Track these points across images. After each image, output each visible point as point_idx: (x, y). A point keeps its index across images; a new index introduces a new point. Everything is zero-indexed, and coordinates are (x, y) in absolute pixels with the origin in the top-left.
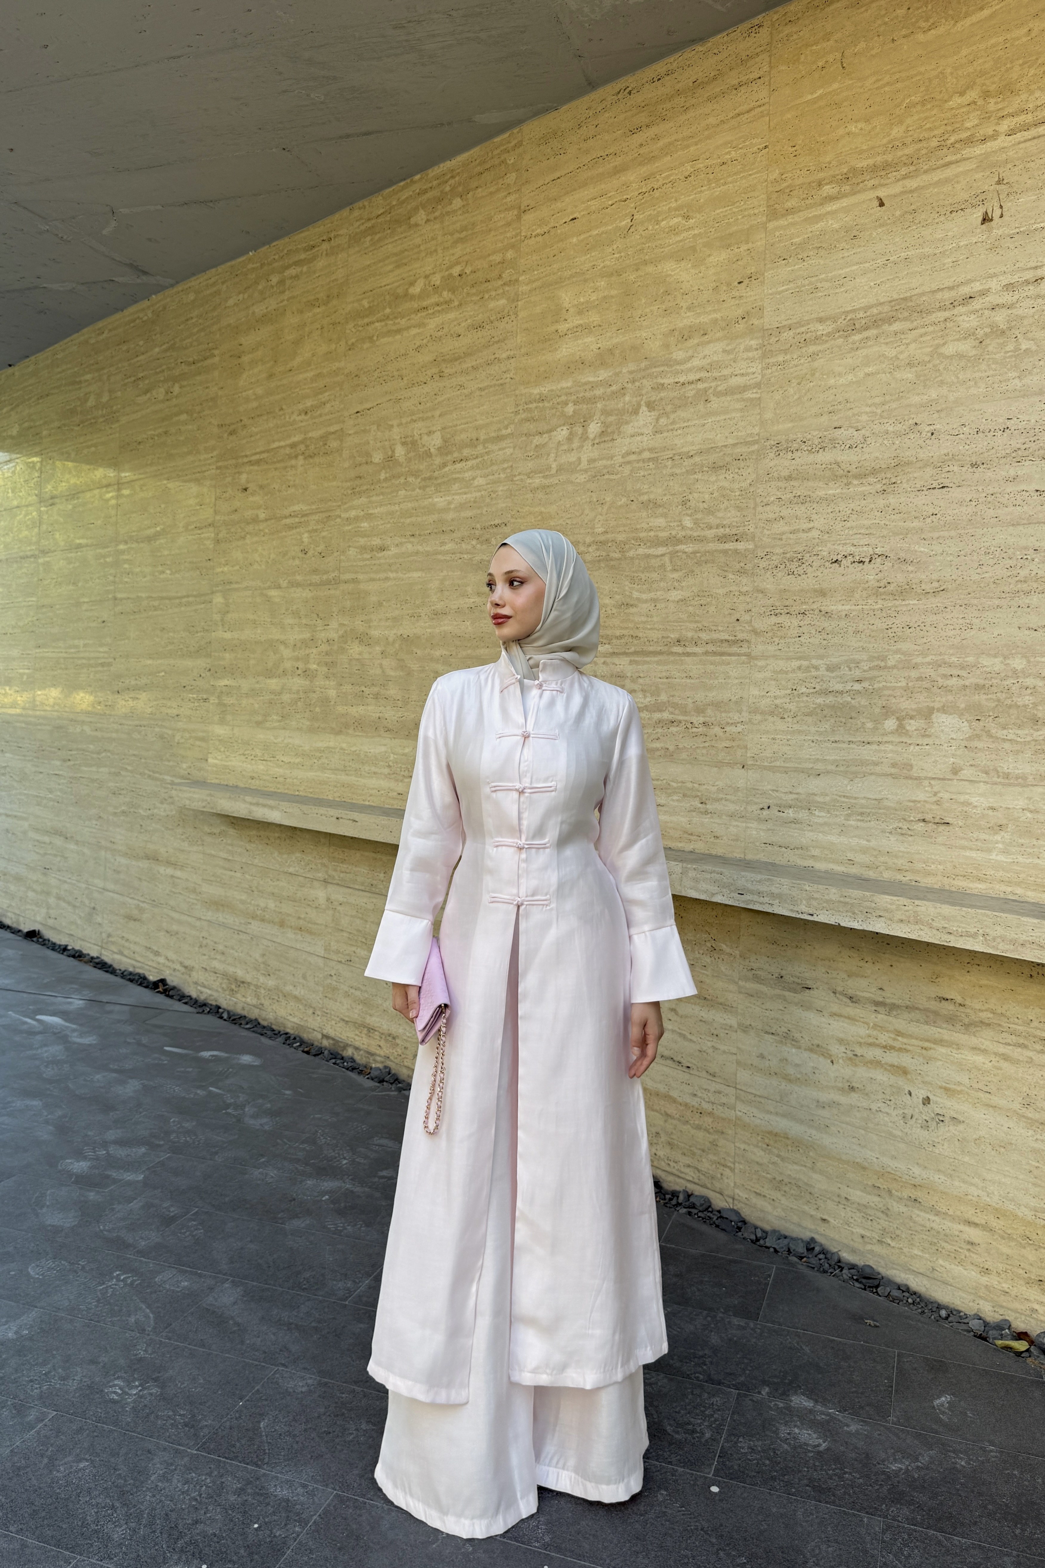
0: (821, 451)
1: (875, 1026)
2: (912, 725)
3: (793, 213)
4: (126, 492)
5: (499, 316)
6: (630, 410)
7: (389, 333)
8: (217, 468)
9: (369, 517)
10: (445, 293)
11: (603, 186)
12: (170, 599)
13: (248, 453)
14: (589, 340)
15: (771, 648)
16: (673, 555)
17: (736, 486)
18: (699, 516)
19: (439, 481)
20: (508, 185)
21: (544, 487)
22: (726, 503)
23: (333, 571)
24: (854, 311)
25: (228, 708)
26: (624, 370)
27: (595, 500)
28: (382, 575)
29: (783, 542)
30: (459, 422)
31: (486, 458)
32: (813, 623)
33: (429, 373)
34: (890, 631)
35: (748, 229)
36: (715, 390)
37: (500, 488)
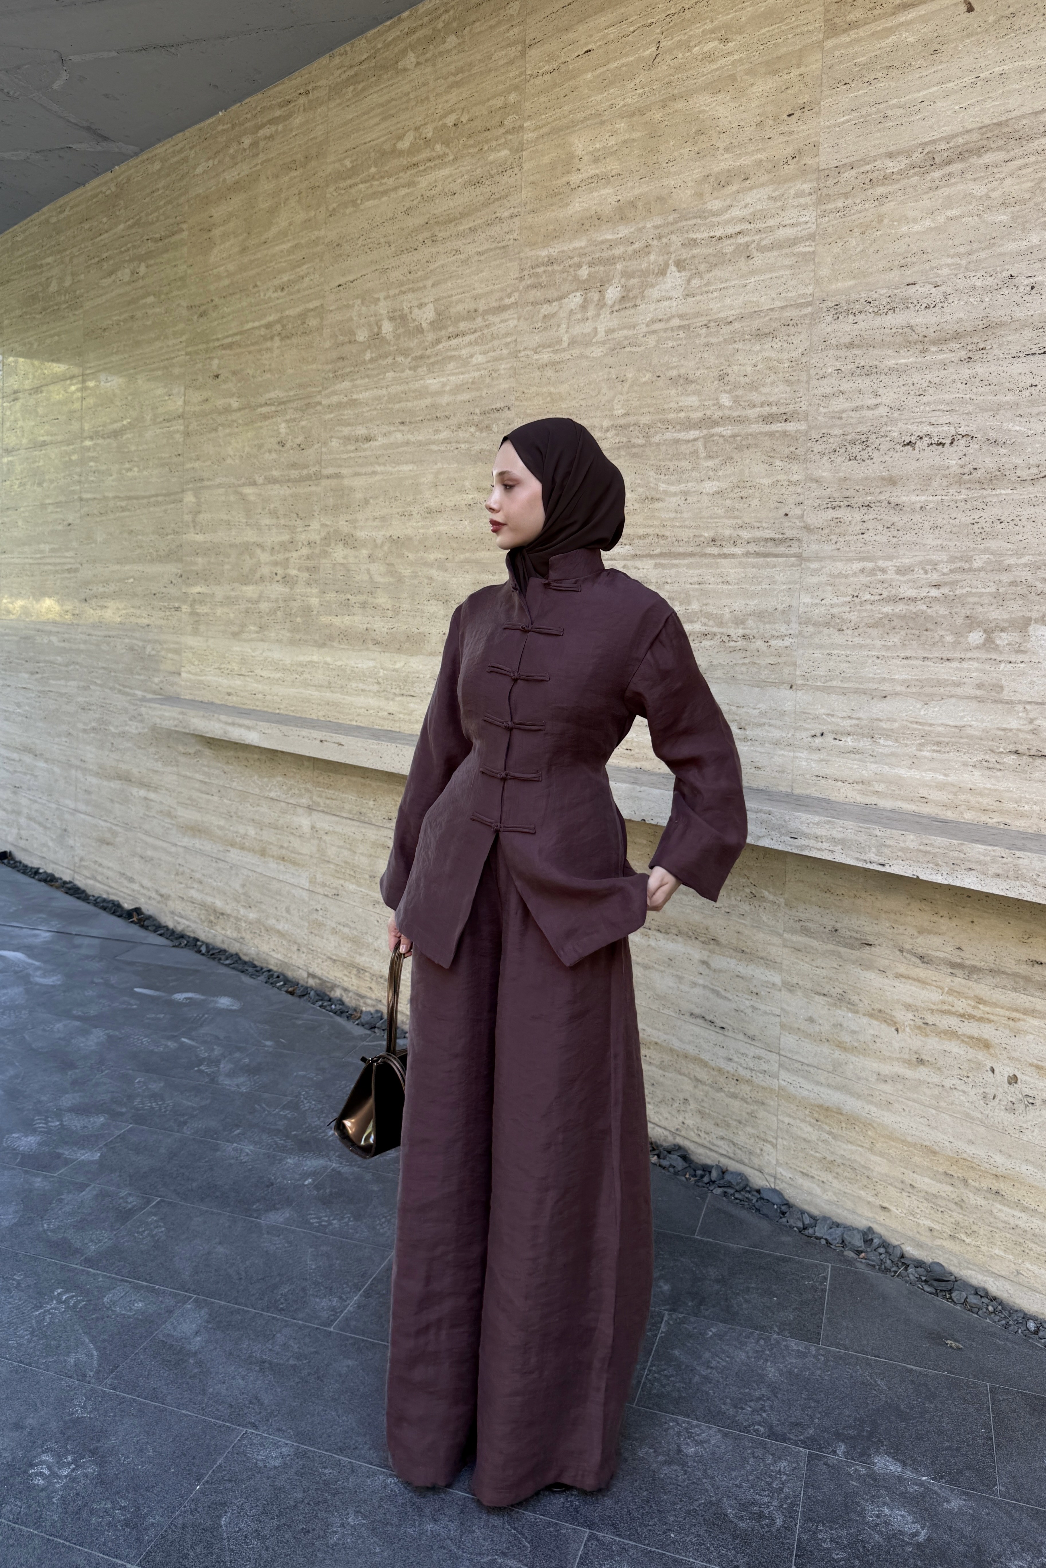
0: (890, 312)
1: (951, 992)
2: (1003, 639)
3: (857, 27)
4: (91, 382)
5: (501, 169)
6: (656, 271)
7: (375, 195)
8: (187, 354)
9: (353, 403)
10: (438, 147)
11: (623, 10)
12: (137, 498)
13: (220, 336)
14: (607, 191)
15: (828, 548)
16: (707, 439)
17: (785, 356)
18: (740, 392)
19: (433, 360)
20: (512, 16)
21: (554, 364)
22: (773, 376)
23: (314, 465)
24: (934, 142)
25: (202, 618)
26: (649, 225)
27: (614, 377)
28: (369, 469)
29: (843, 421)
30: (454, 293)
31: (486, 332)
32: (879, 518)
33: (420, 238)
34: (976, 526)
35: (800, 50)
36: (758, 244)
37: (503, 366)
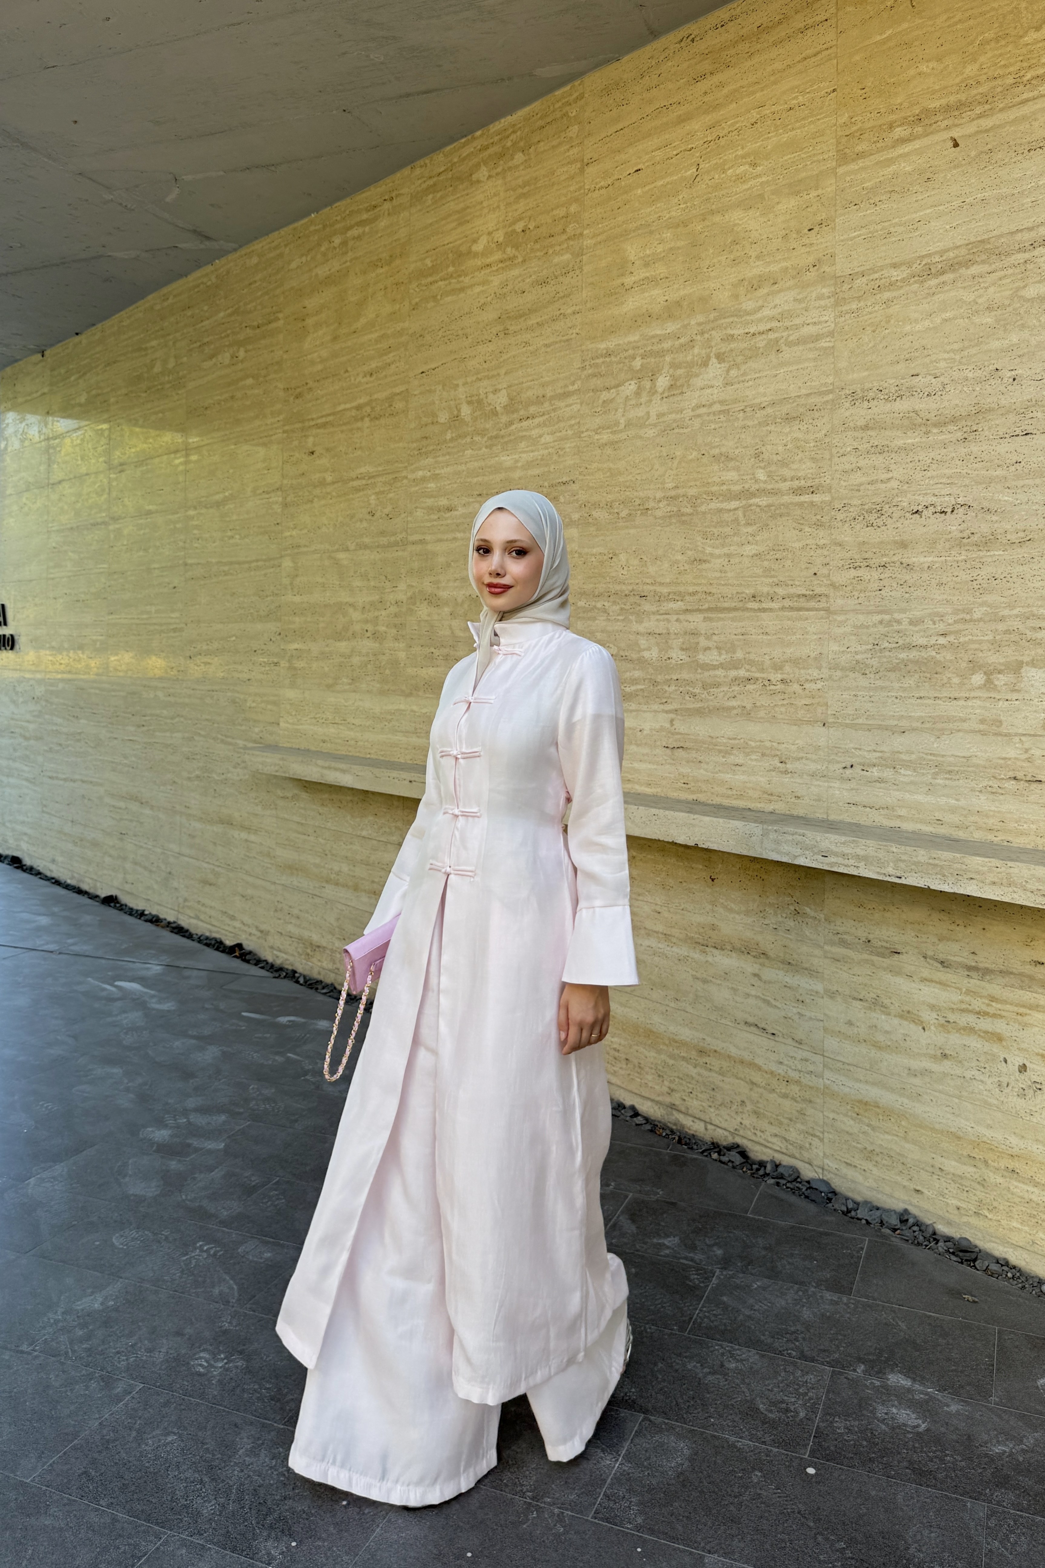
0: (898, 399)
1: (968, 992)
2: (1000, 680)
3: (863, 157)
4: (194, 458)
5: (564, 271)
6: (700, 362)
7: (454, 292)
8: (284, 432)
9: (436, 477)
10: (509, 250)
11: (667, 136)
12: (239, 563)
13: (314, 416)
14: (655, 292)
15: (852, 603)
16: (746, 508)
17: (811, 437)
18: (773, 468)
19: (506, 439)
20: (571, 138)
21: (612, 443)
22: (801, 455)
23: (401, 533)
24: (929, 255)
25: (299, 672)
26: (693, 322)
27: (665, 454)
28: (451, 536)
30: (524, 380)
31: (552, 415)
32: (894, 576)
33: (494, 331)
34: (975, 583)
35: (817, 175)
36: (786, 340)
37: (568, 445)
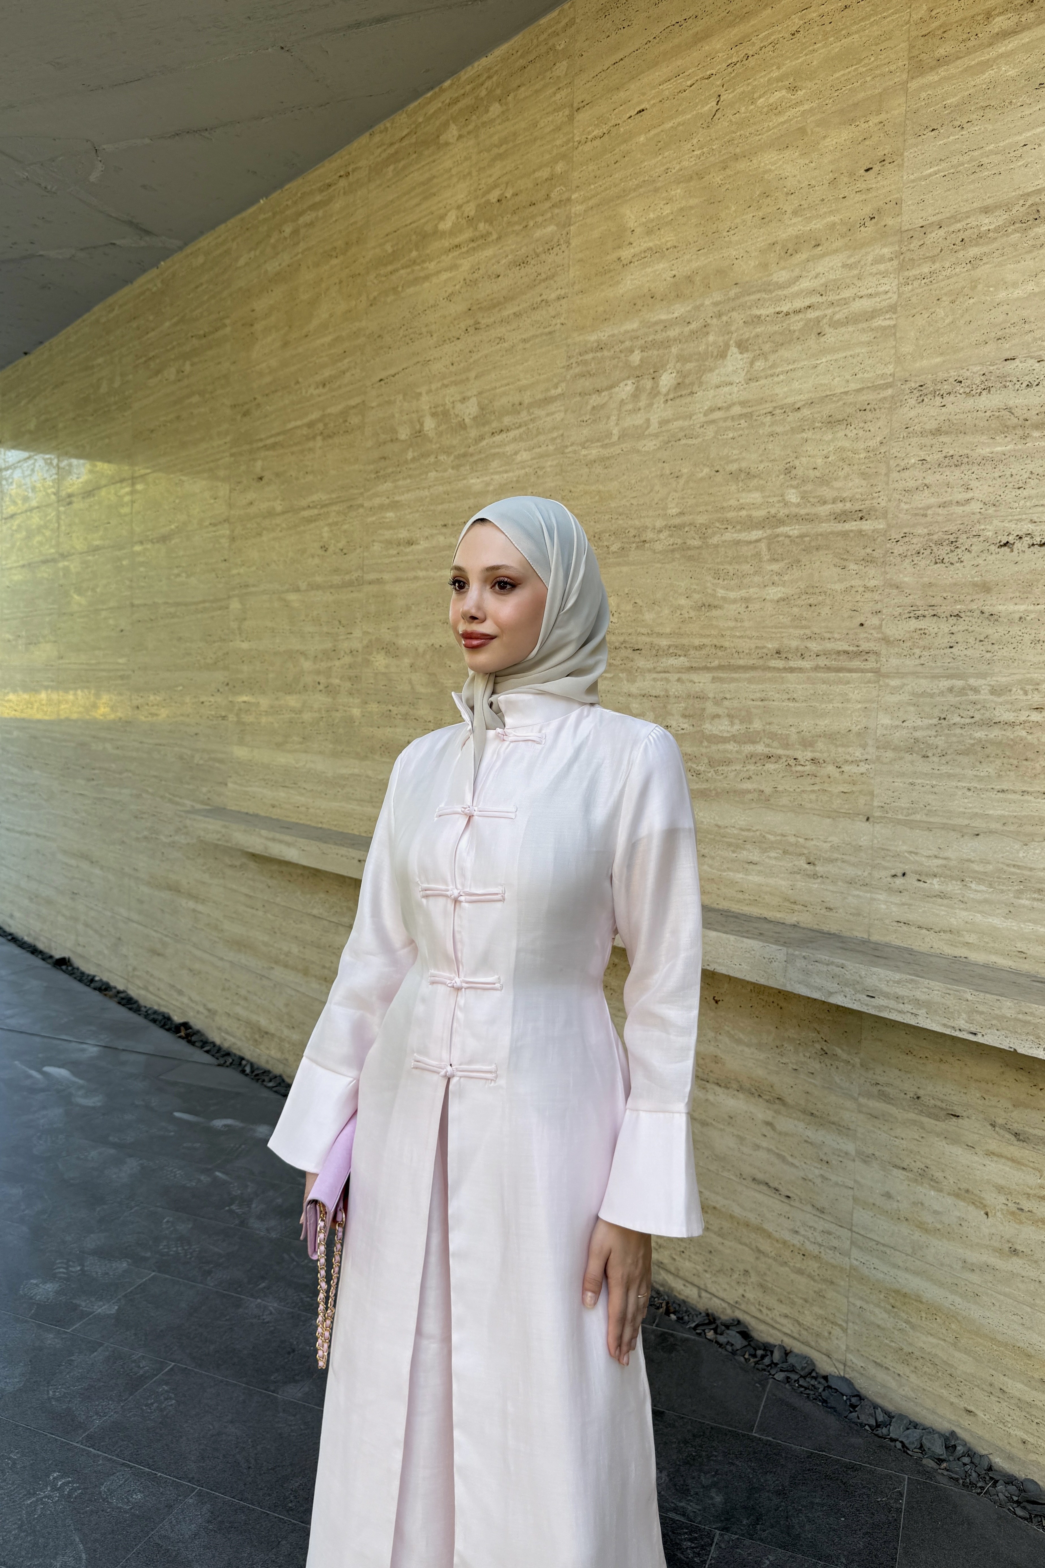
0: (984, 393)
4: (140, 487)
5: (547, 246)
6: (715, 354)
7: (416, 281)
8: (231, 456)
9: (395, 505)
10: (481, 226)
11: (680, 62)
12: (186, 604)
13: (262, 437)
14: (661, 266)
15: (910, 663)
16: (772, 540)
17: (861, 445)
18: (809, 487)
19: (475, 458)
20: (559, 77)
21: (602, 459)
22: (847, 469)
23: (356, 570)
24: (1039, 192)
25: (248, 727)
26: (707, 302)
27: (668, 472)
28: (410, 575)
29: (929, 519)
30: (498, 384)
31: (531, 426)
32: (971, 629)
33: (463, 326)
35: (880, 95)
36: (831, 318)
37: (548, 462)
